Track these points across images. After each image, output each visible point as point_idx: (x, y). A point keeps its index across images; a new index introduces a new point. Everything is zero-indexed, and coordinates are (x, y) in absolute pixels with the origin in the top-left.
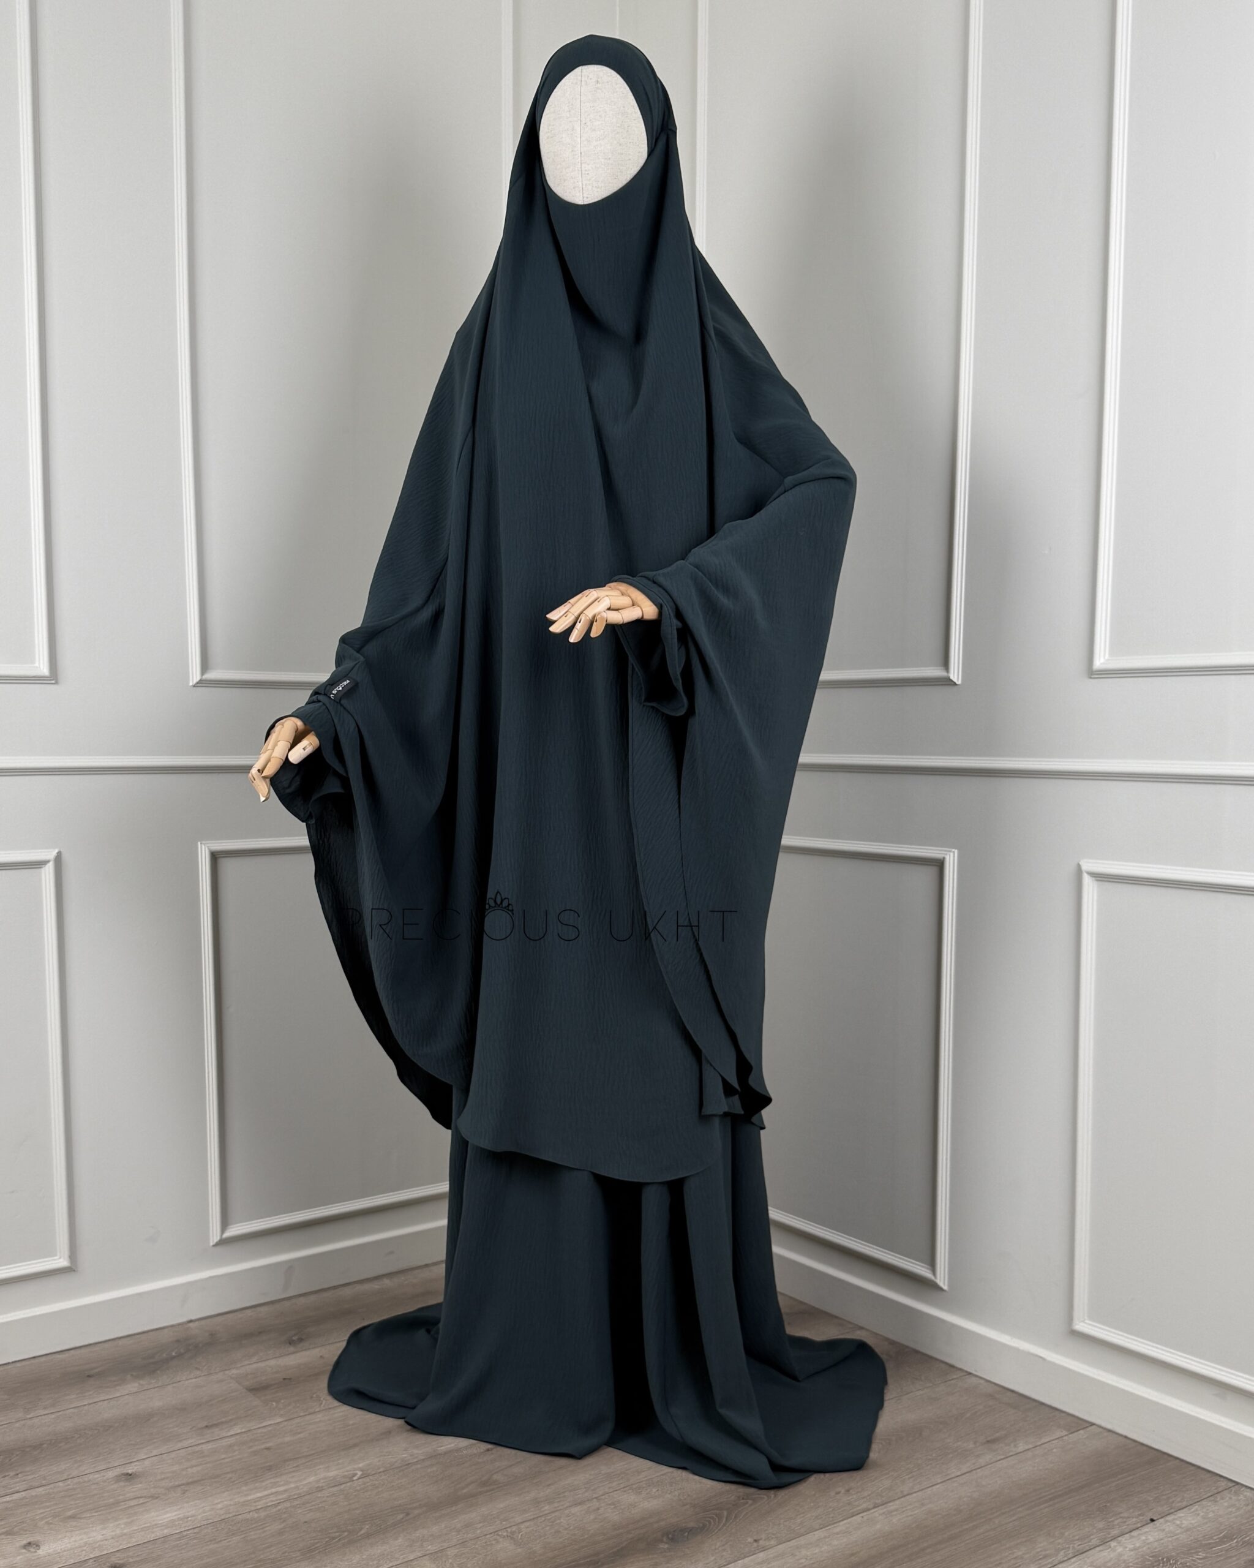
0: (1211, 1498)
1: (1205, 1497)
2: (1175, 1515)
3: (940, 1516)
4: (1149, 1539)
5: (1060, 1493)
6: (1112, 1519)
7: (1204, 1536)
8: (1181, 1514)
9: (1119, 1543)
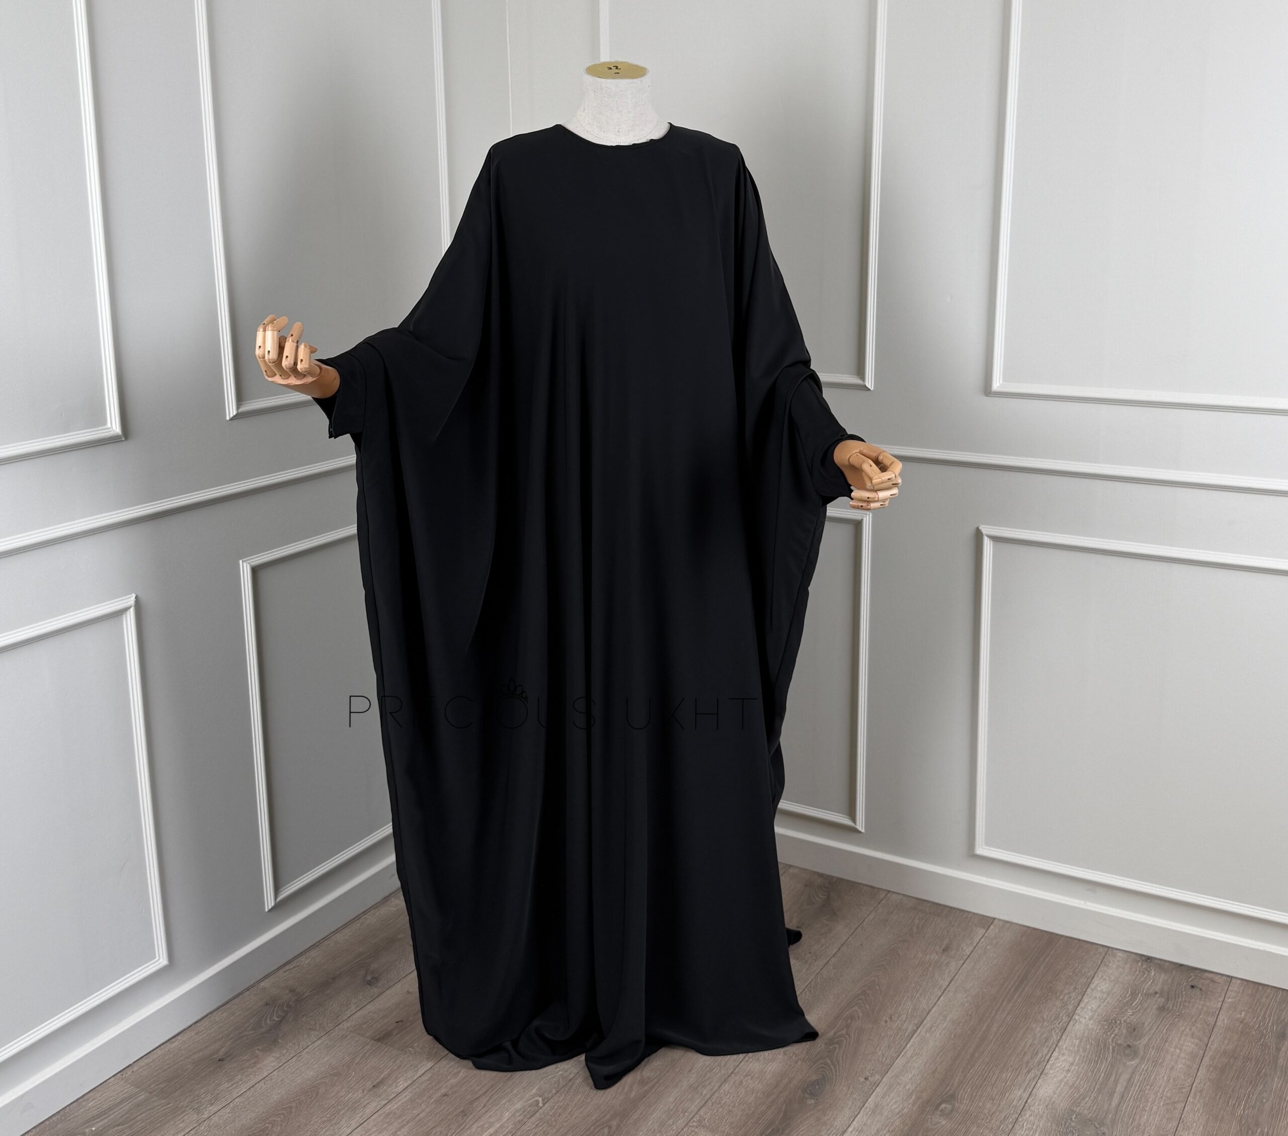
0: (1103, 963)
1: (1099, 963)
2: (1093, 983)
3: (961, 1024)
4: (1092, 1008)
5: (1017, 983)
6: (1061, 997)
7: (1121, 996)
8: (1096, 981)
9: (1079, 1015)
